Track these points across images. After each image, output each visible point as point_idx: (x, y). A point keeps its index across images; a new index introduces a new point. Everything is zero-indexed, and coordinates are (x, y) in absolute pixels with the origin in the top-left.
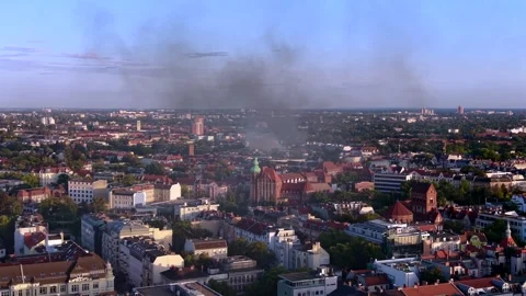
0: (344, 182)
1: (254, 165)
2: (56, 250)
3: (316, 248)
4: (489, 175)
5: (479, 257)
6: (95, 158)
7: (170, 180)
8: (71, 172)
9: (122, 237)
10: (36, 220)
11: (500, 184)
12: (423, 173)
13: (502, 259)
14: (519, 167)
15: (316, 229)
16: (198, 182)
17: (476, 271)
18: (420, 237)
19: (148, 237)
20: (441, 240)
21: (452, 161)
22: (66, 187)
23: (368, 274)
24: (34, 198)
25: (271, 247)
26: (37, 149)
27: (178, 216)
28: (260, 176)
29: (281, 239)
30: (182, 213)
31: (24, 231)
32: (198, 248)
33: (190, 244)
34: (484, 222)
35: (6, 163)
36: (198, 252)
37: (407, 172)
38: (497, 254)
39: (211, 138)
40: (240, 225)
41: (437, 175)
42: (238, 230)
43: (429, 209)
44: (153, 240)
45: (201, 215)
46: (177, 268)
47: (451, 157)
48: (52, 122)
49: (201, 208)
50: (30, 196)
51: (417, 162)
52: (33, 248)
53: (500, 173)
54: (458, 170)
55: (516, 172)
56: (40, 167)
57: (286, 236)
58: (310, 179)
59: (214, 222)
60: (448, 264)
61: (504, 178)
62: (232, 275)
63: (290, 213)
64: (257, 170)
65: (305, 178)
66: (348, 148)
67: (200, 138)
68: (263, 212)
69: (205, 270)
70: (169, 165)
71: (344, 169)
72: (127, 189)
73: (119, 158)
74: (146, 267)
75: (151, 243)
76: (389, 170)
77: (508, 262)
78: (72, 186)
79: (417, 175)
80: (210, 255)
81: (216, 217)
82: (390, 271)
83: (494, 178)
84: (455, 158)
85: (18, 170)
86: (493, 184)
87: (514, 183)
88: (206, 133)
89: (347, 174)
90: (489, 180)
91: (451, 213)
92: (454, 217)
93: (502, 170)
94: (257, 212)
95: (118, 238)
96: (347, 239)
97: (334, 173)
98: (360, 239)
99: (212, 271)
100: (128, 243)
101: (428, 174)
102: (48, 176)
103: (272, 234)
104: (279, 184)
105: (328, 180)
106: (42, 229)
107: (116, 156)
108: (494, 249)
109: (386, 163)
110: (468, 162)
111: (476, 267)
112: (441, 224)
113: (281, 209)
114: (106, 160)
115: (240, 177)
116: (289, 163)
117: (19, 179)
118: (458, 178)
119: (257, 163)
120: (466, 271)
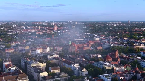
0: (94, 47)
1: (69, 42)
2: (13, 71)
3: (85, 70)
4: (134, 44)
5: (128, 73)
6: (26, 38)
7: (47, 46)
8: (20, 43)
9: (32, 66)
10: (9, 60)
11: (137, 47)
12: (116, 44)
13: (134, 74)
14: (143, 42)
15: (85, 63)
16: (54, 47)
17: (127, 77)
18: (113, 67)
19: (39, 66)
20: (119, 67)
21: (125, 40)
22: (18, 48)
23: (98, 79)
24: (9, 51)
25: (72, 69)
26: (11, 35)
27: (48, 58)
28: (71, 45)
29: (75, 67)
30: (49, 58)
31: (5, 64)
32: (52, 70)
33: (50, 68)
34: (131, 61)
35: (2, 40)
36: (52, 71)
37: (112, 44)
38: (133, 73)
39: (59, 31)
40: (64, 62)
41: (120, 44)
42: (64, 63)
43: (116, 57)
44: (40, 67)
45: (54, 58)
46: (46, 77)
47: (124, 39)
48: (16, 26)
49: (54, 56)
50: (8, 51)
51: (115, 40)
52: (8, 69)
53: (137, 44)
54: (126, 43)
55: (142, 43)
56: (11, 41)
57: (76, 66)
58: (85, 46)
59: (58, 61)
60: (119, 76)
61: (138, 45)
62: (61, 78)
63: (78, 58)
64: (70, 43)
65: (84, 45)
66: (96, 35)
67: (56, 31)
68: (71, 57)
69: (54, 77)
70: (47, 41)
71: (95, 42)
72: (34, 49)
73: (33, 38)
74: (38, 75)
75: (39, 68)
76: (107, 43)
77: (136, 75)
78: (20, 48)
79: (115, 44)
80: (55, 72)
81: (58, 59)
82: (104, 78)
83: (136, 45)
84: (125, 39)
85: (5, 42)
86: (135, 47)
87: (141, 47)
88: (58, 30)
89: (95, 44)
90: (134, 46)
91: (122, 57)
92: (123, 59)
93: (138, 43)
94: (69, 57)
95: (31, 66)
96: (93, 67)
97: (92, 44)
98: (97, 67)
99: (56, 77)
100: (33, 68)
101: (118, 44)
102: (13, 44)
103: (73, 65)
104: (76, 47)
105: (90, 46)
106: (10, 63)
107: (32, 38)
108: (132, 71)
109: (106, 40)
110: (129, 40)
111: (128, 76)
112: (119, 61)
113: (76, 56)
114: (30, 39)
115: (66, 45)
116: (80, 40)
117: (5, 45)
118: (126, 45)
119: (70, 42)
120: (124, 78)
